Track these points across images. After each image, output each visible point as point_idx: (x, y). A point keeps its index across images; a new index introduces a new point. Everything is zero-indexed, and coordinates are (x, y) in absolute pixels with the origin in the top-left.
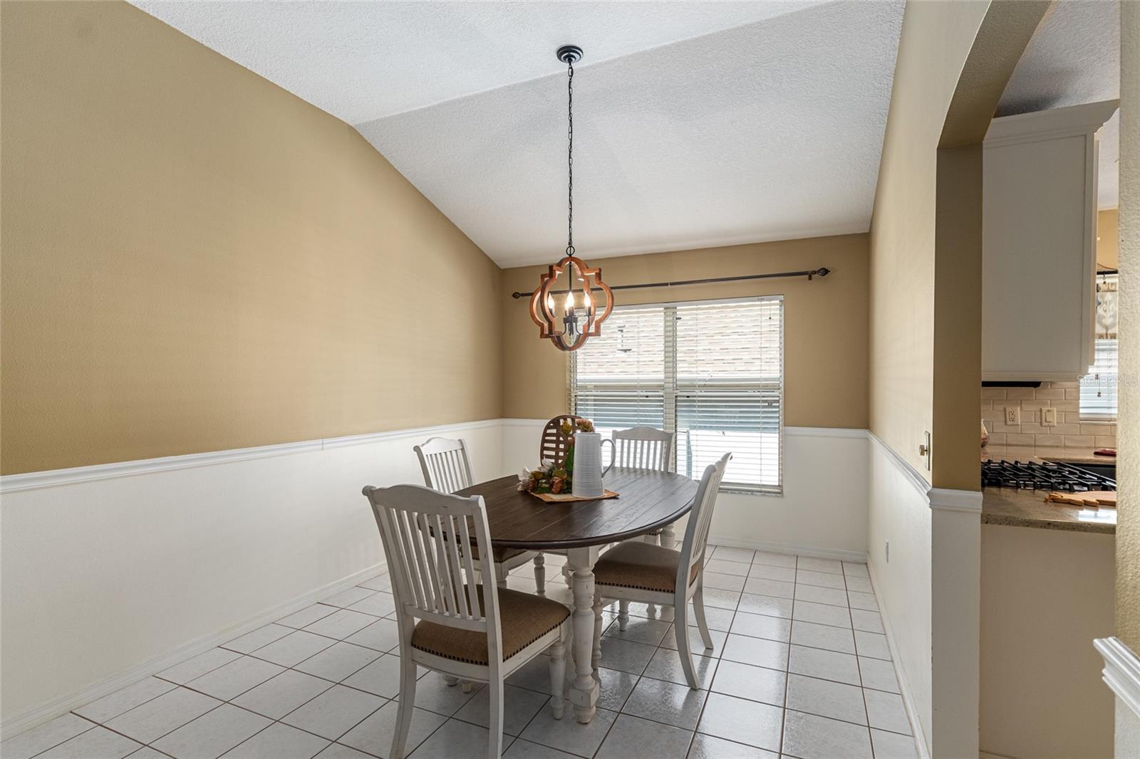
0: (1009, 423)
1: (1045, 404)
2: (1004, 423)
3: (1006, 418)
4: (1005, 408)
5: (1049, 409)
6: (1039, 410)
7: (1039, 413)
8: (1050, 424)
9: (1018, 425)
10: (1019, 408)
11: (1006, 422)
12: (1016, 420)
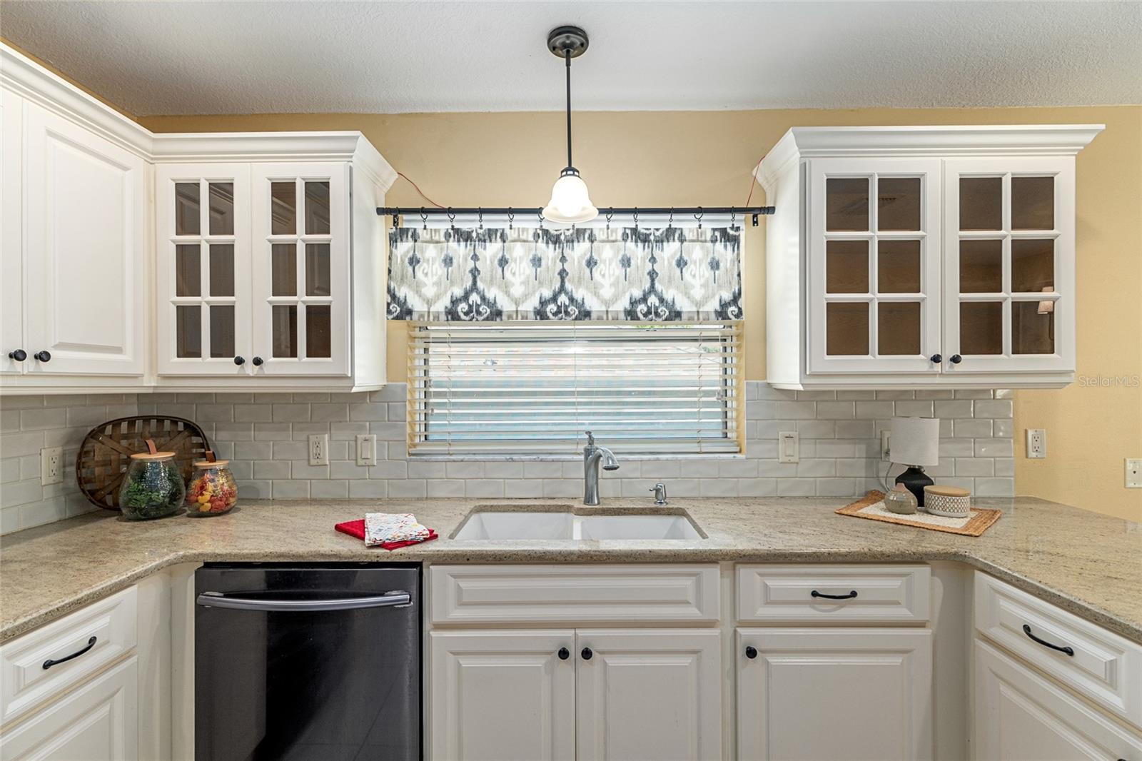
0: (313, 462)
1: (361, 428)
2: (306, 463)
3: (309, 456)
4: (308, 438)
5: (367, 436)
6: (354, 438)
7: (353, 443)
8: (368, 462)
9: (326, 465)
10: (327, 437)
11: (309, 460)
12: (322, 456)
